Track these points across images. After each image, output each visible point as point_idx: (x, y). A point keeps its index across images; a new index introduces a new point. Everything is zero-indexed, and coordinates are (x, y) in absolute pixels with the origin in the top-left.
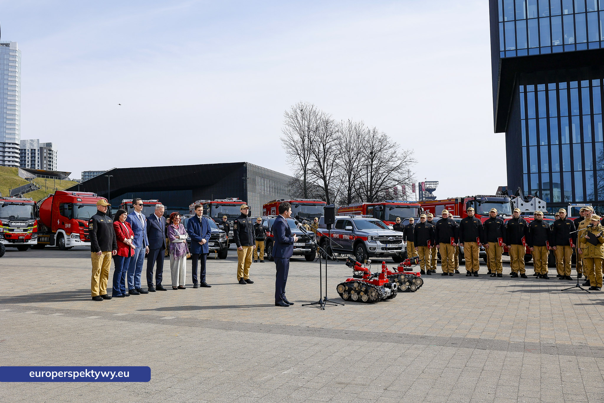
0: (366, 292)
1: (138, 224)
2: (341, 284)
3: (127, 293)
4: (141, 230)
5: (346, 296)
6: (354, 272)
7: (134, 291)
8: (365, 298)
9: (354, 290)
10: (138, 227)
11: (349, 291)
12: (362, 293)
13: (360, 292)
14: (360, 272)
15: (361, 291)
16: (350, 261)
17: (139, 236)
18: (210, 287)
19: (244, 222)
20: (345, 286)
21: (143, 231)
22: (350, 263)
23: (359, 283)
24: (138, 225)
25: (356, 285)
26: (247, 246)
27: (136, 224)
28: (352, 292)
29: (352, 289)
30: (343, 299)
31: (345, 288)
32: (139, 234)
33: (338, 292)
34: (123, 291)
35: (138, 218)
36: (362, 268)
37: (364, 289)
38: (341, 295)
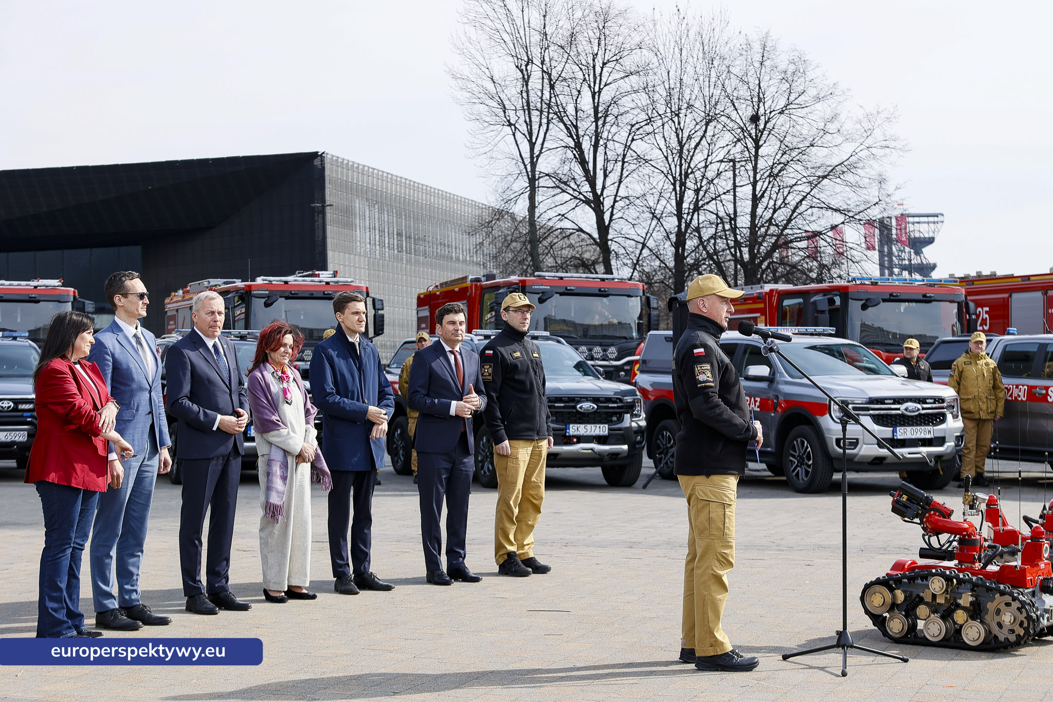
0: (976, 612)
1: (132, 366)
2: (878, 582)
3: (89, 622)
4: (141, 389)
5: (896, 625)
6: (926, 537)
7: (116, 617)
8: (973, 633)
9: (927, 604)
10: (132, 380)
11: (909, 609)
12: (960, 616)
13: (954, 611)
14: (944, 537)
15: (958, 606)
16: (905, 498)
17: (137, 410)
18: (388, 588)
19: (517, 358)
20: (891, 590)
21: (150, 392)
22: (909, 504)
23: (948, 579)
24: (134, 370)
25: (937, 585)
26: (530, 439)
27: (124, 366)
28: (922, 610)
29: (921, 601)
30: (884, 635)
31: (894, 597)
32: (138, 406)
33: (867, 612)
34: (76, 617)
35: (133, 346)
36: (956, 523)
37: (966, 599)
38: (878, 620)
